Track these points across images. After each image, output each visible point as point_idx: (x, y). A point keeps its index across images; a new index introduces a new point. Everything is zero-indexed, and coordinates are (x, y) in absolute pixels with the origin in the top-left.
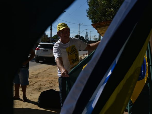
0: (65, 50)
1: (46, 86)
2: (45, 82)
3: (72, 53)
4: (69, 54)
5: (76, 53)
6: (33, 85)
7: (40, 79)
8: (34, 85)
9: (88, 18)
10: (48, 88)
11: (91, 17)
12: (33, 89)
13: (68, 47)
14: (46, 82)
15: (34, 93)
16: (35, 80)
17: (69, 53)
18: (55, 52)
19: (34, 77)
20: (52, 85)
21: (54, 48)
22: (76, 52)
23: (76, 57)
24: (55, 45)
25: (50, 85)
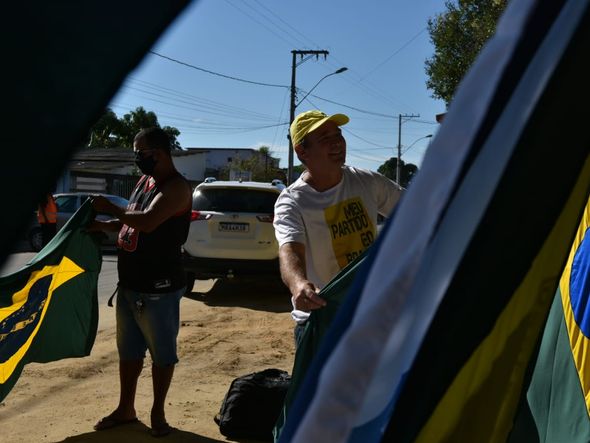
0: (320, 215)
1: (258, 354)
2: (256, 340)
3: (350, 227)
4: (334, 233)
5: (364, 230)
6: (209, 349)
7: (236, 329)
8: (214, 349)
9: (432, 91)
10: (266, 362)
11: (445, 89)
12: (210, 364)
13: (334, 203)
14: (260, 341)
15: (211, 382)
16: (221, 332)
17: (337, 229)
18: (279, 223)
19: (218, 319)
20: (284, 350)
21: (280, 205)
22: (367, 226)
23: (364, 245)
24: (285, 196)
25: (276, 352)
